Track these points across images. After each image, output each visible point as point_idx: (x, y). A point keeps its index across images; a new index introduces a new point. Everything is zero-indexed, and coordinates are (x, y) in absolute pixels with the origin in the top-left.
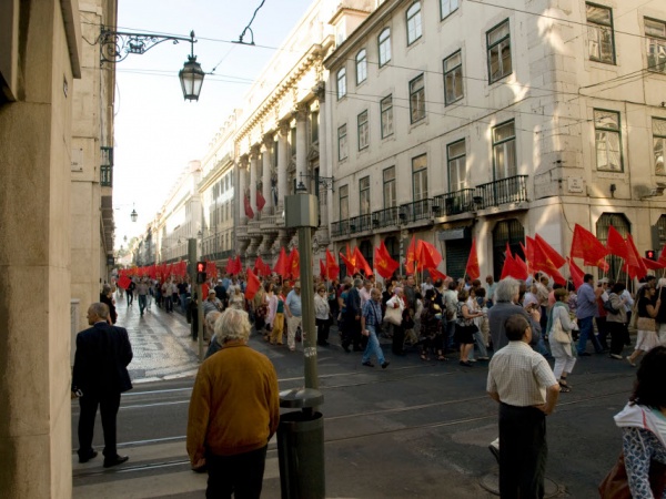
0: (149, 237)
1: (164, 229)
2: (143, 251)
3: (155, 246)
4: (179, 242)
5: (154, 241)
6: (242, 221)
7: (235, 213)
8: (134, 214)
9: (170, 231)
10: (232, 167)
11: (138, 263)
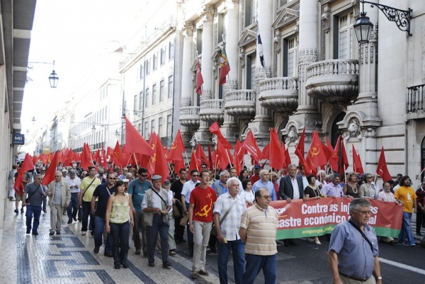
0: (55, 126)
1: (72, 117)
2: (48, 139)
3: (60, 135)
4: (94, 128)
5: (59, 129)
6: (184, 102)
7: (174, 92)
8: (53, 76)
9: (79, 118)
10: (174, 35)
11: (41, 151)
